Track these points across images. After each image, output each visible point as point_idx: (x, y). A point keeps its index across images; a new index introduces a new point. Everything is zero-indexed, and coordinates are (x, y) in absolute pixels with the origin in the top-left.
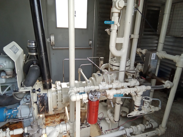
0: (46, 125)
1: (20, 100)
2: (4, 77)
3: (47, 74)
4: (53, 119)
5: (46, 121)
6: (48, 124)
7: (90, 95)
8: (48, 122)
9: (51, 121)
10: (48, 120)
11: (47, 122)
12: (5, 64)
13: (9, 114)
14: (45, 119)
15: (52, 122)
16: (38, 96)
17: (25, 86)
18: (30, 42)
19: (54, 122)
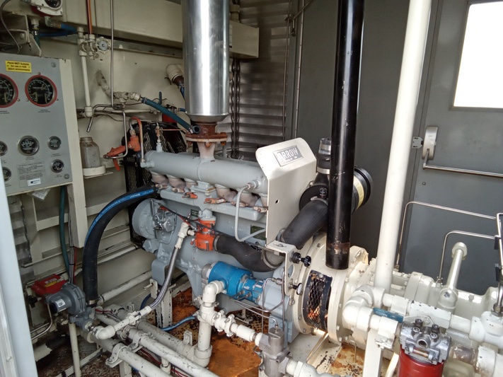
0: (333, 365)
1: (272, 267)
2: (256, 208)
3: (340, 228)
4: (357, 361)
5: (339, 356)
6: (340, 365)
7: (406, 333)
8: (343, 362)
9: (352, 364)
10: (345, 357)
11: (340, 361)
12: (260, 183)
13: (248, 288)
14: (339, 348)
15: (351, 367)
16: (312, 276)
17: (283, 240)
18: (324, 143)
19: (356, 370)
